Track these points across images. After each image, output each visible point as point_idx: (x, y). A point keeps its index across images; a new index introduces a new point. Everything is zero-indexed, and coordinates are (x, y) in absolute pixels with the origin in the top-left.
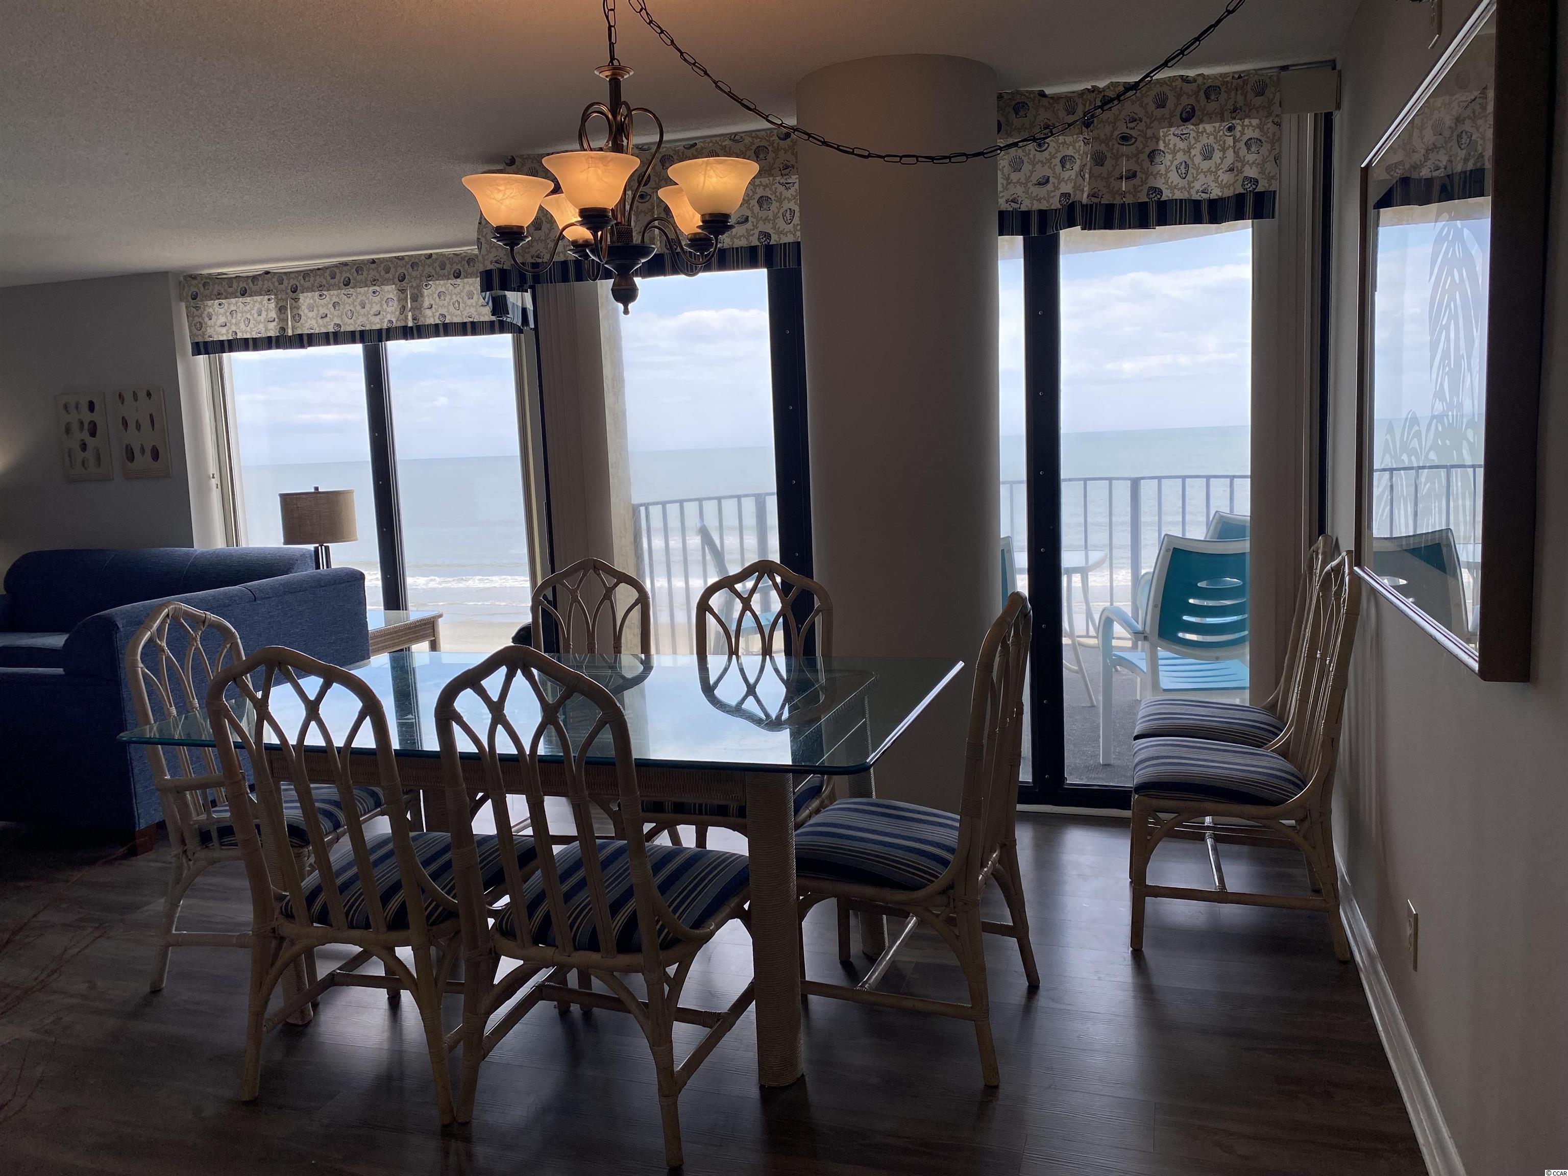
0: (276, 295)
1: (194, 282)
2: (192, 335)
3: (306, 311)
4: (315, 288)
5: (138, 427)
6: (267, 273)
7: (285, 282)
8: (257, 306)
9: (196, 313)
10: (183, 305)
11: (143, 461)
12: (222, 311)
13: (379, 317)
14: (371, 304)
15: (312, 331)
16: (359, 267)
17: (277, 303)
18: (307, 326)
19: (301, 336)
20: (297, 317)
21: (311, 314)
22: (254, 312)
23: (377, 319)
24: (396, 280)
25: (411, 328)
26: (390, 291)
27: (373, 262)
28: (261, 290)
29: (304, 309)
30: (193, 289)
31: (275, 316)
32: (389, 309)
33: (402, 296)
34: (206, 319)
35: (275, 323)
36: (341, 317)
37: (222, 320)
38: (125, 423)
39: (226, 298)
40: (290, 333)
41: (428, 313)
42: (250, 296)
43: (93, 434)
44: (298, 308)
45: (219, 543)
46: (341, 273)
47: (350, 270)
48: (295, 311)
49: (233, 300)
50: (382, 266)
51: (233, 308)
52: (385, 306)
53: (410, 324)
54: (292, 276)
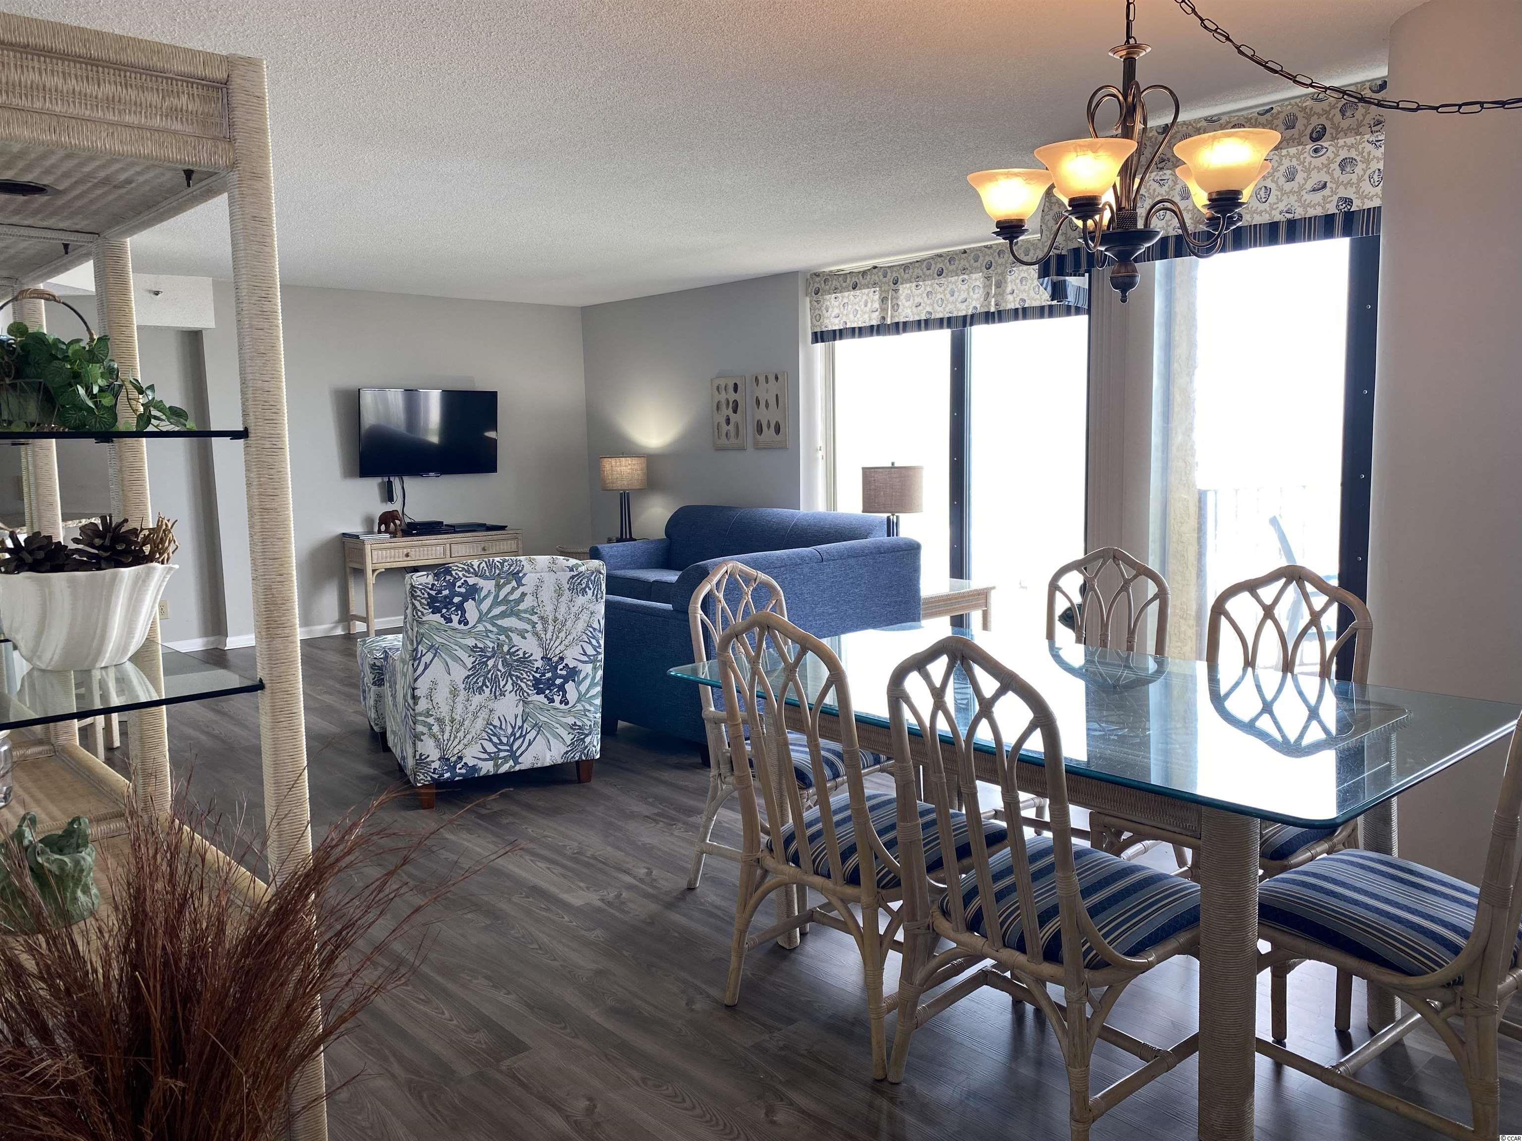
0: (880, 287)
1: (817, 279)
2: (813, 325)
3: (904, 301)
4: (913, 280)
5: (767, 405)
6: (875, 267)
7: (889, 274)
8: (865, 297)
9: (817, 306)
10: (808, 299)
11: (768, 434)
12: (836, 304)
13: (965, 304)
14: (959, 291)
15: (907, 319)
16: (951, 258)
17: (881, 295)
18: (904, 314)
19: (897, 324)
20: (895, 308)
21: (907, 304)
22: (862, 303)
23: (963, 306)
24: (984, 269)
25: (993, 313)
26: (977, 279)
27: (965, 252)
28: (869, 282)
29: (902, 301)
30: (816, 285)
31: (878, 306)
32: (975, 296)
33: (988, 283)
34: (824, 311)
35: (877, 313)
36: (932, 305)
37: (836, 311)
38: (758, 402)
39: (841, 292)
40: (889, 322)
41: (1010, 298)
42: (860, 289)
43: (735, 411)
44: (897, 298)
45: (820, 507)
46: (936, 264)
47: (943, 261)
48: (895, 301)
49: (846, 294)
50: (972, 255)
51: (846, 300)
52: (971, 293)
53: (993, 310)
54: (895, 269)
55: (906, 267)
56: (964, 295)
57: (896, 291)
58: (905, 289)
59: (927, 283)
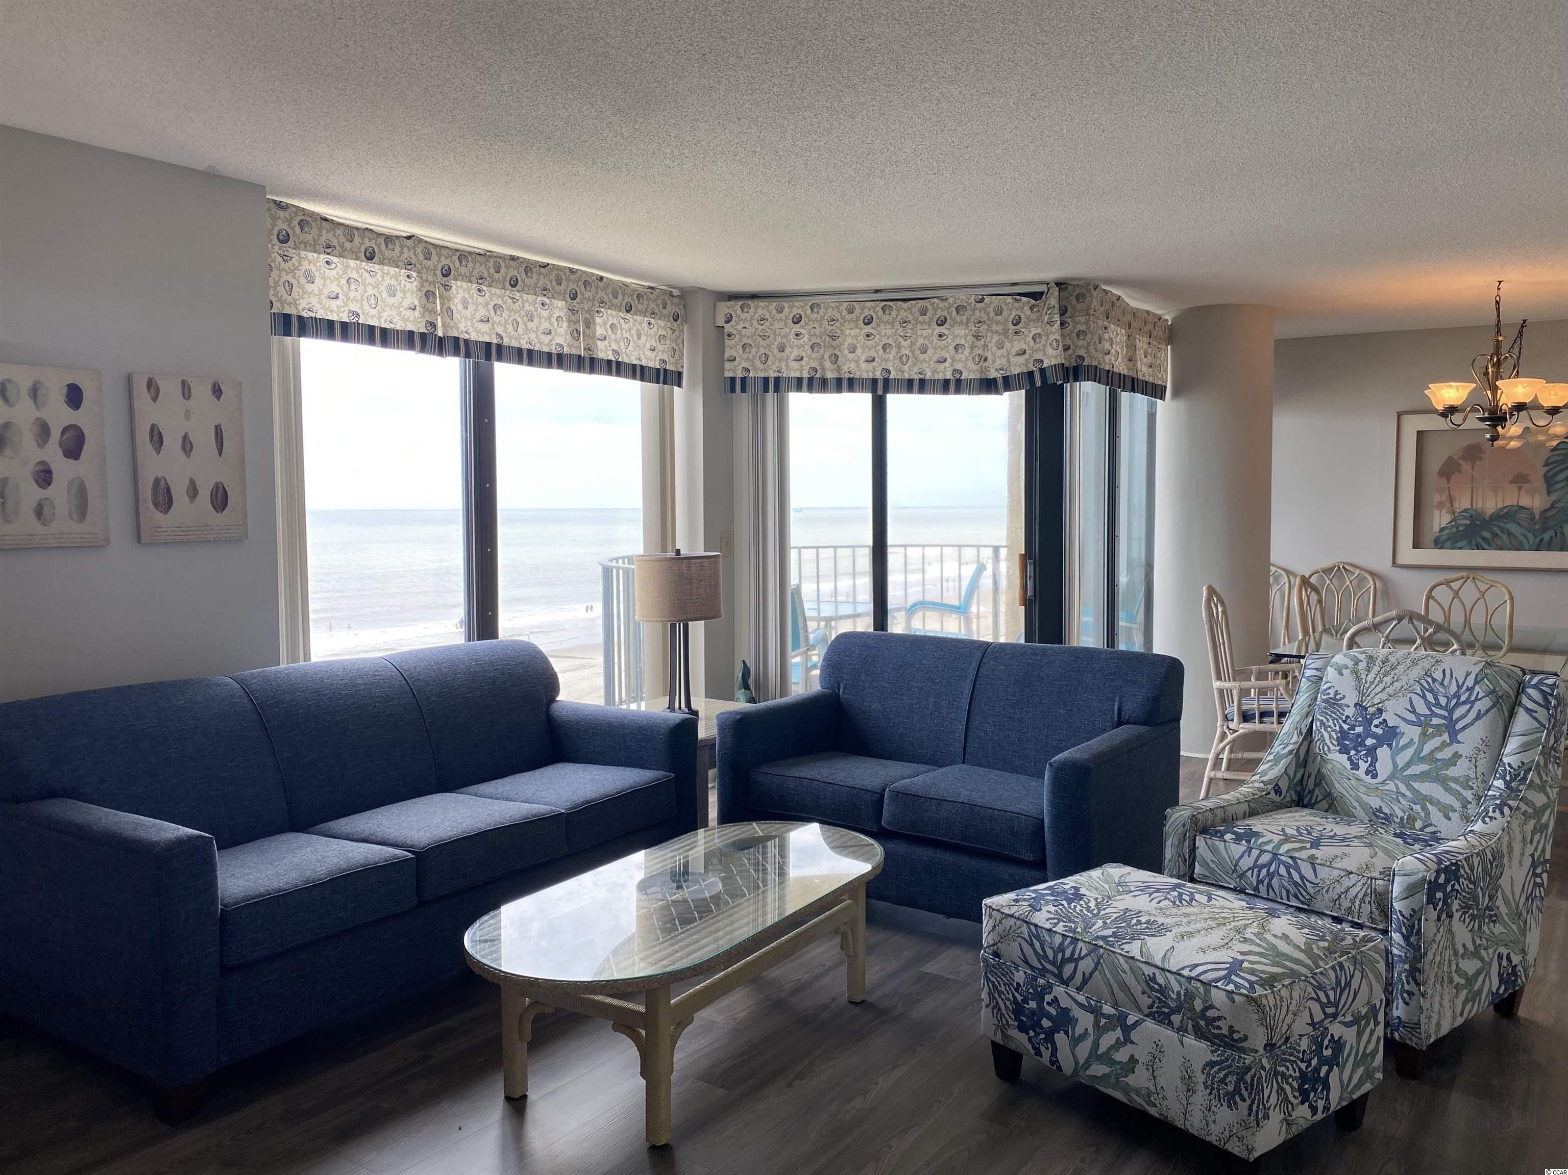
0: (420, 273)
1: (286, 215)
2: (278, 300)
3: (461, 307)
4: (473, 279)
5: (186, 447)
6: (410, 237)
7: (434, 258)
8: (390, 280)
9: (285, 266)
11: (190, 510)
12: (331, 274)
13: (549, 337)
14: (539, 317)
15: (468, 337)
16: (529, 267)
17: (421, 285)
18: (463, 328)
19: (456, 340)
20: (448, 313)
21: (466, 313)
22: (385, 288)
23: (546, 339)
24: (568, 297)
25: (584, 359)
26: (560, 307)
27: (544, 266)
28: (398, 259)
30: (282, 225)
31: (418, 302)
32: (559, 330)
33: (574, 317)
35: (419, 313)
36: (503, 325)
37: (331, 287)
38: (157, 437)
39: (340, 256)
40: (440, 334)
41: (601, 345)
42: (381, 263)
43: (73, 454)
44: (450, 300)
46: (508, 268)
47: (518, 269)
48: (446, 304)
49: (352, 263)
50: (554, 273)
51: (351, 273)
52: (555, 325)
53: (583, 354)
54: (444, 252)
55: (463, 256)
56: (545, 325)
57: (447, 287)
58: (460, 290)
59: (493, 290)
